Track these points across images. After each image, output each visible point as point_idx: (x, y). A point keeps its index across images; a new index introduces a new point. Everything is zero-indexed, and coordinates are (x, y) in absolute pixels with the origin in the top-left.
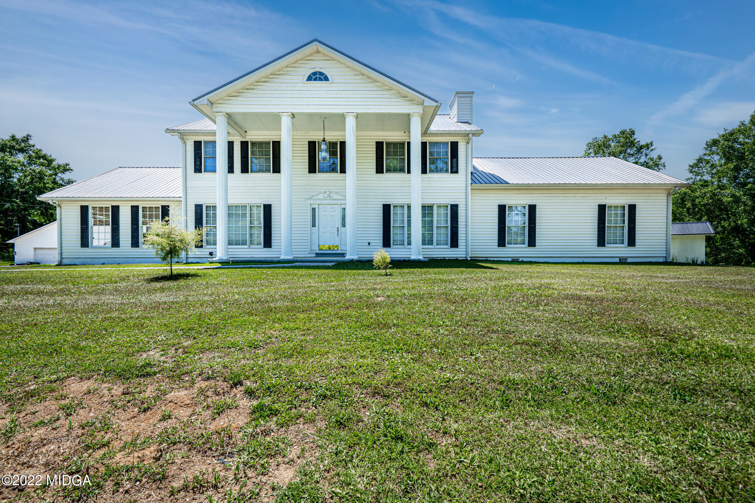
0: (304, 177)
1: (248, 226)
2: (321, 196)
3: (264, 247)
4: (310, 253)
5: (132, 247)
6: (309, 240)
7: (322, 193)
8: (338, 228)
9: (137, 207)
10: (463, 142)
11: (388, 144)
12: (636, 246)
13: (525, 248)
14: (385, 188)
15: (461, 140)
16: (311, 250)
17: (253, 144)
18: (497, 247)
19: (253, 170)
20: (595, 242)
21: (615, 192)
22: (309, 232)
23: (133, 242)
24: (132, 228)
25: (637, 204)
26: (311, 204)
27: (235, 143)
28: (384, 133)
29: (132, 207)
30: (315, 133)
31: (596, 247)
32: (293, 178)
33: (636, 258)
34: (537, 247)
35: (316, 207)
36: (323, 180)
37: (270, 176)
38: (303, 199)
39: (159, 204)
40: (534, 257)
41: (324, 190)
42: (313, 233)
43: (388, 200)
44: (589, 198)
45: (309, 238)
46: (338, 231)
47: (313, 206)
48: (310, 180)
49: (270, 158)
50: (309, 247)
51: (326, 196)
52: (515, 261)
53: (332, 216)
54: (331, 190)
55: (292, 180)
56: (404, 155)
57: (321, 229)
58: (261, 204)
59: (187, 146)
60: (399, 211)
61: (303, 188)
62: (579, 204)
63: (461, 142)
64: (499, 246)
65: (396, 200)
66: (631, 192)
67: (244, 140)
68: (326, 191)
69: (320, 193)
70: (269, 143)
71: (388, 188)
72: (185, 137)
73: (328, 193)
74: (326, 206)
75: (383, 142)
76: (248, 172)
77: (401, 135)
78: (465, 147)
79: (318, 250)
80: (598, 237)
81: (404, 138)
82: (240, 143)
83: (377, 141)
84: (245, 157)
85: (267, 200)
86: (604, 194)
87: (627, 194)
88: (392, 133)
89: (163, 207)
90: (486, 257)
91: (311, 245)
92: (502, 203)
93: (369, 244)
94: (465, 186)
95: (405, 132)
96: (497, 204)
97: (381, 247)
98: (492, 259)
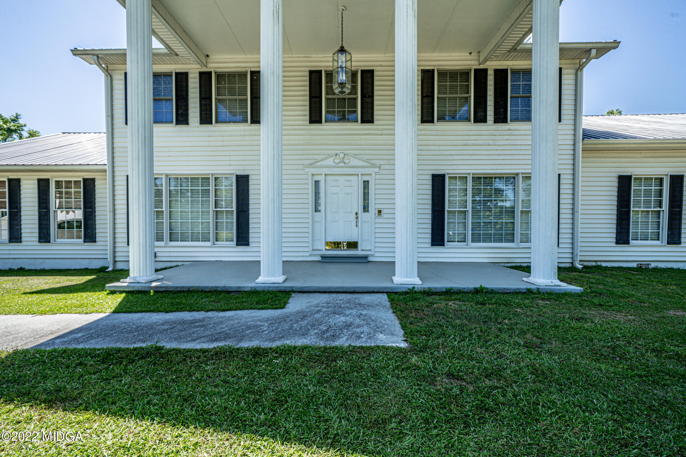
0: (302, 130)
1: (211, 210)
2: (330, 162)
3: (237, 245)
4: (311, 255)
5: (39, 242)
6: (310, 233)
7: (332, 156)
8: (357, 214)
9: (47, 180)
10: (570, 68)
11: (443, 74)
13: (661, 246)
14: (437, 148)
15: (565, 66)
16: (313, 250)
17: (220, 76)
18: (614, 244)
19: (220, 119)
22: (310, 221)
23: (42, 235)
24: (40, 213)
26: (313, 175)
27: (190, 76)
28: (436, 56)
29: (39, 180)
30: (320, 56)
32: (284, 132)
34: (683, 245)
35: (321, 178)
36: (332, 135)
37: (247, 128)
38: (301, 167)
39: (79, 177)
40: (676, 261)
41: (335, 152)
42: (316, 222)
43: (440, 167)
45: (310, 230)
46: (357, 218)
47: (317, 178)
48: (311, 135)
49: (247, 100)
50: (310, 244)
51: (337, 161)
53: (347, 194)
54: (346, 152)
55: (282, 135)
56: (468, 92)
57: (329, 215)
58: (232, 174)
59: (115, 82)
60: (459, 185)
61: (300, 147)
63: (567, 69)
64: (618, 242)
65: (455, 167)
67: (204, 70)
68: (338, 152)
69: (329, 156)
70: (245, 74)
71: (441, 148)
72: (110, 67)
73: (342, 155)
74: (337, 178)
75: (433, 70)
76: (211, 123)
77: (464, 58)
78: (573, 77)
79: (324, 250)
81: (469, 63)
82: (197, 75)
83: (423, 68)
84: (206, 98)
85: (242, 168)
88: (448, 54)
89: (85, 180)
90: (596, 261)
91: (313, 241)
92: (626, 172)
94: (572, 142)
95: (470, 53)
96: (616, 175)
97: (429, 245)
98: (604, 264)
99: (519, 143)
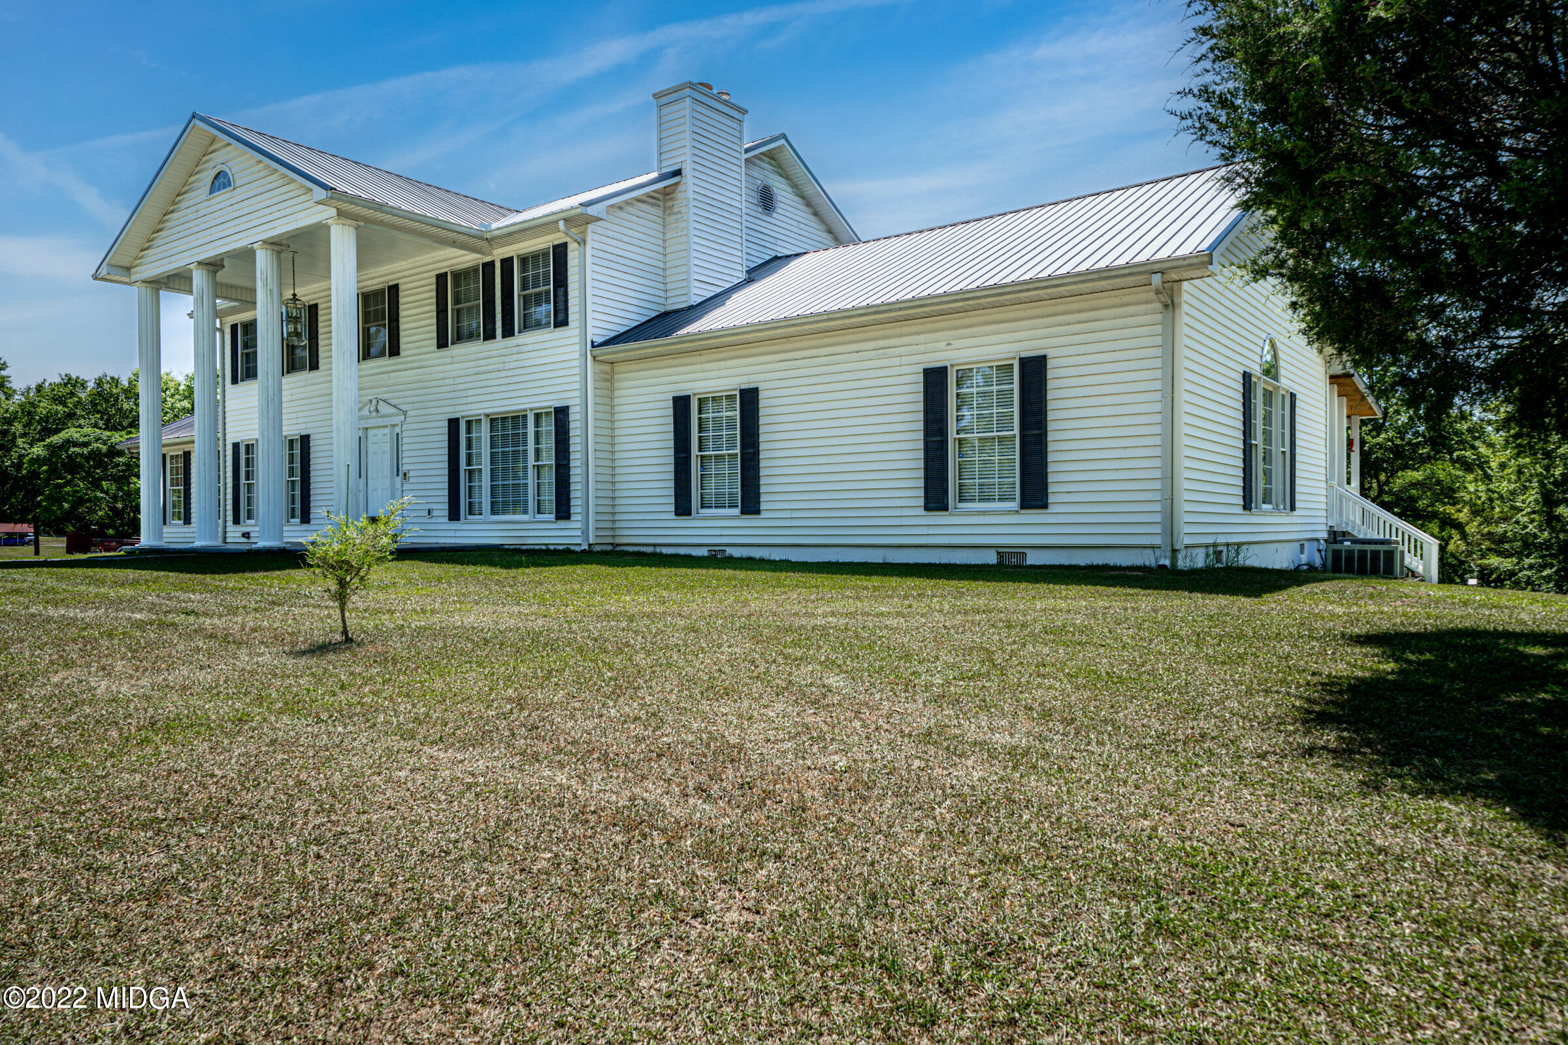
2: (366, 411)
3: (301, 522)
7: (367, 404)
8: (391, 478)
10: (576, 243)
11: (455, 276)
12: (1052, 509)
13: (734, 517)
14: (452, 381)
15: (571, 239)
18: (672, 516)
20: (918, 496)
21: (979, 319)
25: (1050, 353)
28: (449, 253)
31: (922, 512)
33: (1054, 551)
34: (764, 515)
35: (362, 434)
36: (369, 376)
37: (305, 378)
40: (759, 546)
41: (370, 398)
42: (360, 491)
43: (456, 408)
44: (896, 351)
46: (391, 483)
51: (372, 409)
52: (717, 559)
53: (384, 453)
54: (378, 397)
56: (476, 298)
57: (370, 482)
58: (298, 434)
60: (474, 432)
62: (872, 374)
63: (573, 243)
64: (677, 512)
65: (468, 407)
66: (1029, 313)
68: (373, 397)
71: (456, 381)
73: (375, 402)
74: (376, 431)
75: (447, 273)
78: (579, 255)
80: (927, 478)
81: (476, 256)
83: (437, 272)
85: (304, 426)
86: (943, 330)
87: (1016, 320)
90: (655, 545)
92: (681, 392)
93: (429, 512)
94: (578, 356)
96: (670, 396)
97: (446, 520)
98: (665, 551)
99: (547, 360)
